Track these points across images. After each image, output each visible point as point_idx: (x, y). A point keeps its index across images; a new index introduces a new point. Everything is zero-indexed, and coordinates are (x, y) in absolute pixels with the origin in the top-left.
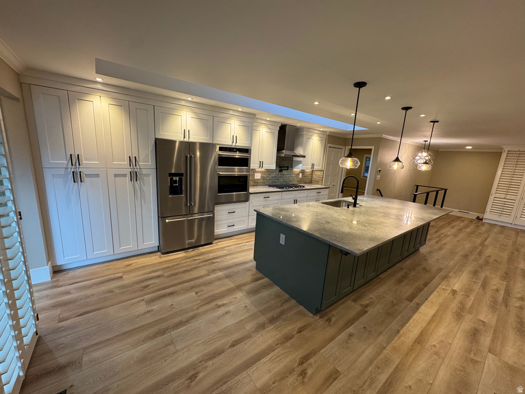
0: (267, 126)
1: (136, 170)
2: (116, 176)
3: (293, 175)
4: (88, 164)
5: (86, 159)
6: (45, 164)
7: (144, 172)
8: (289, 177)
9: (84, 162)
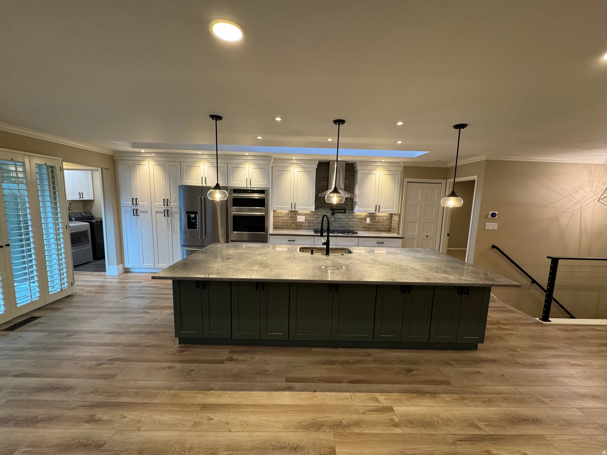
0: (300, 166)
1: (169, 209)
2: (156, 212)
3: (355, 220)
4: (143, 204)
5: (141, 201)
6: (122, 205)
7: (174, 210)
8: (347, 222)
9: (139, 203)
